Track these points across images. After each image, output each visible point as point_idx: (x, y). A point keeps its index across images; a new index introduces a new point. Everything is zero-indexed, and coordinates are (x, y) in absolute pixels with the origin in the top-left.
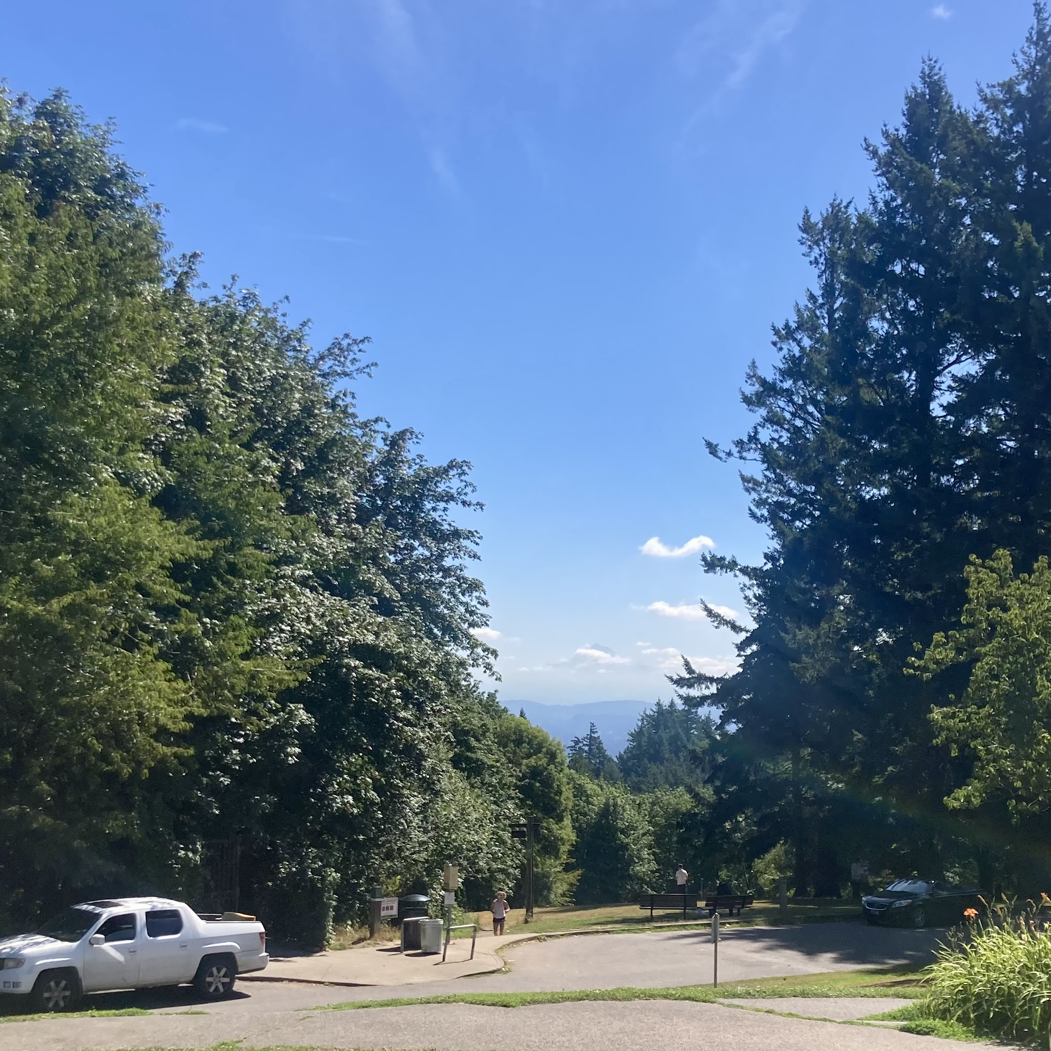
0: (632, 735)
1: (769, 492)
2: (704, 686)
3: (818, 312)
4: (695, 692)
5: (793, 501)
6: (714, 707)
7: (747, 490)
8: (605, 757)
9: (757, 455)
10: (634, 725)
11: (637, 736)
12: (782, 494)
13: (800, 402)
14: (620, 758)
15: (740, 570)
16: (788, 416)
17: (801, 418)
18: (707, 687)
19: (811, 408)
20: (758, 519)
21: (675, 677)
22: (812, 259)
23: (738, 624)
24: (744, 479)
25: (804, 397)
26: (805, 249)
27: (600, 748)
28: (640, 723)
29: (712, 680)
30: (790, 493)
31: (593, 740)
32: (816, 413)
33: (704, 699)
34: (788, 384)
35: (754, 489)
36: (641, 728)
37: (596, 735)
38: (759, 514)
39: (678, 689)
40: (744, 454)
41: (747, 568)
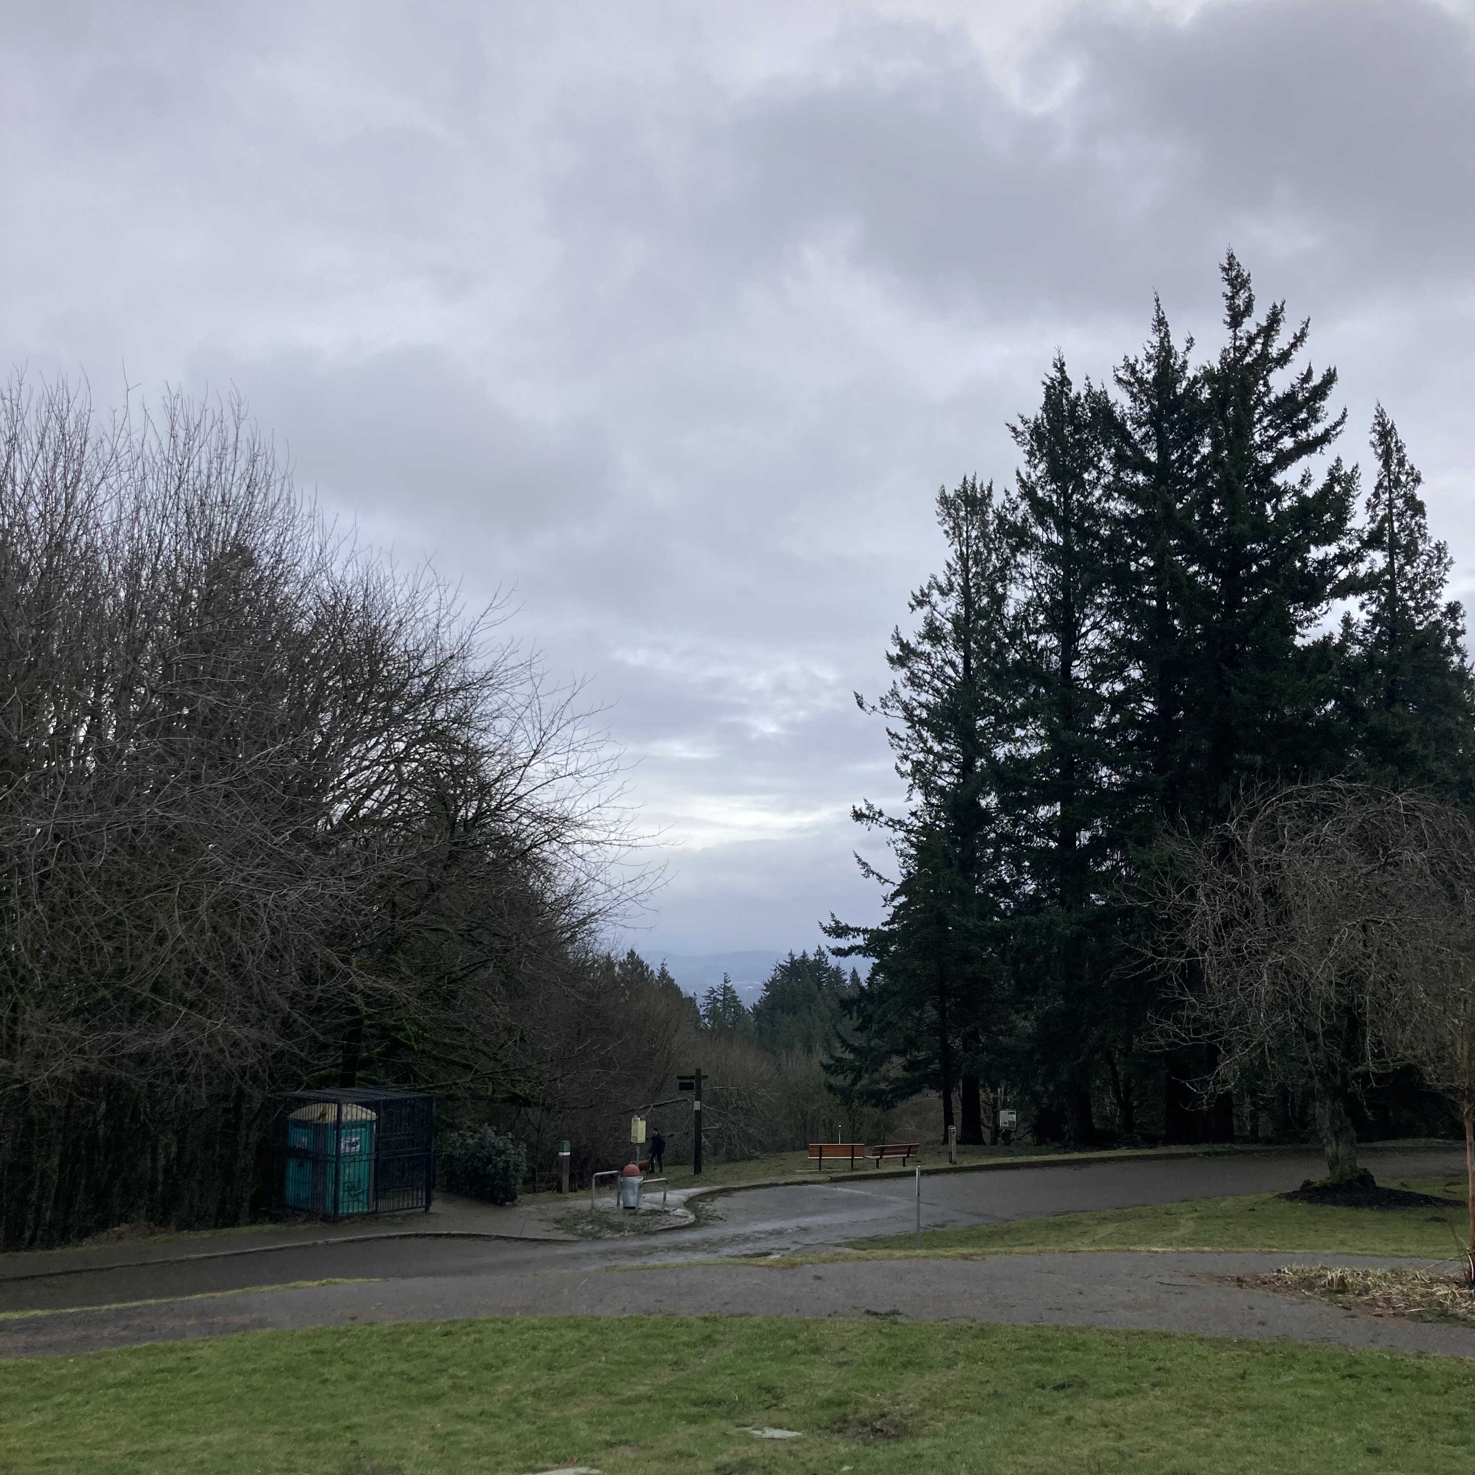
0: (766, 985)
1: (911, 748)
3: (953, 579)
4: (843, 942)
5: (931, 757)
6: (861, 956)
7: (892, 745)
8: (738, 1006)
9: (901, 714)
10: (768, 974)
11: (771, 986)
12: (922, 750)
13: (940, 663)
14: (755, 1008)
15: (886, 824)
16: (927, 677)
17: (938, 679)
18: (854, 937)
19: (949, 671)
20: (902, 775)
21: (824, 926)
23: (886, 876)
24: (889, 734)
25: (943, 660)
26: (940, 519)
27: (734, 998)
28: (773, 973)
29: (857, 930)
30: (930, 751)
31: (726, 989)
32: (954, 675)
33: (852, 949)
34: (926, 647)
35: (898, 745)
36: (774, 979)
37: (728, 985)
38: (903, 770)
40: (887, 710)
41: (891, 820)
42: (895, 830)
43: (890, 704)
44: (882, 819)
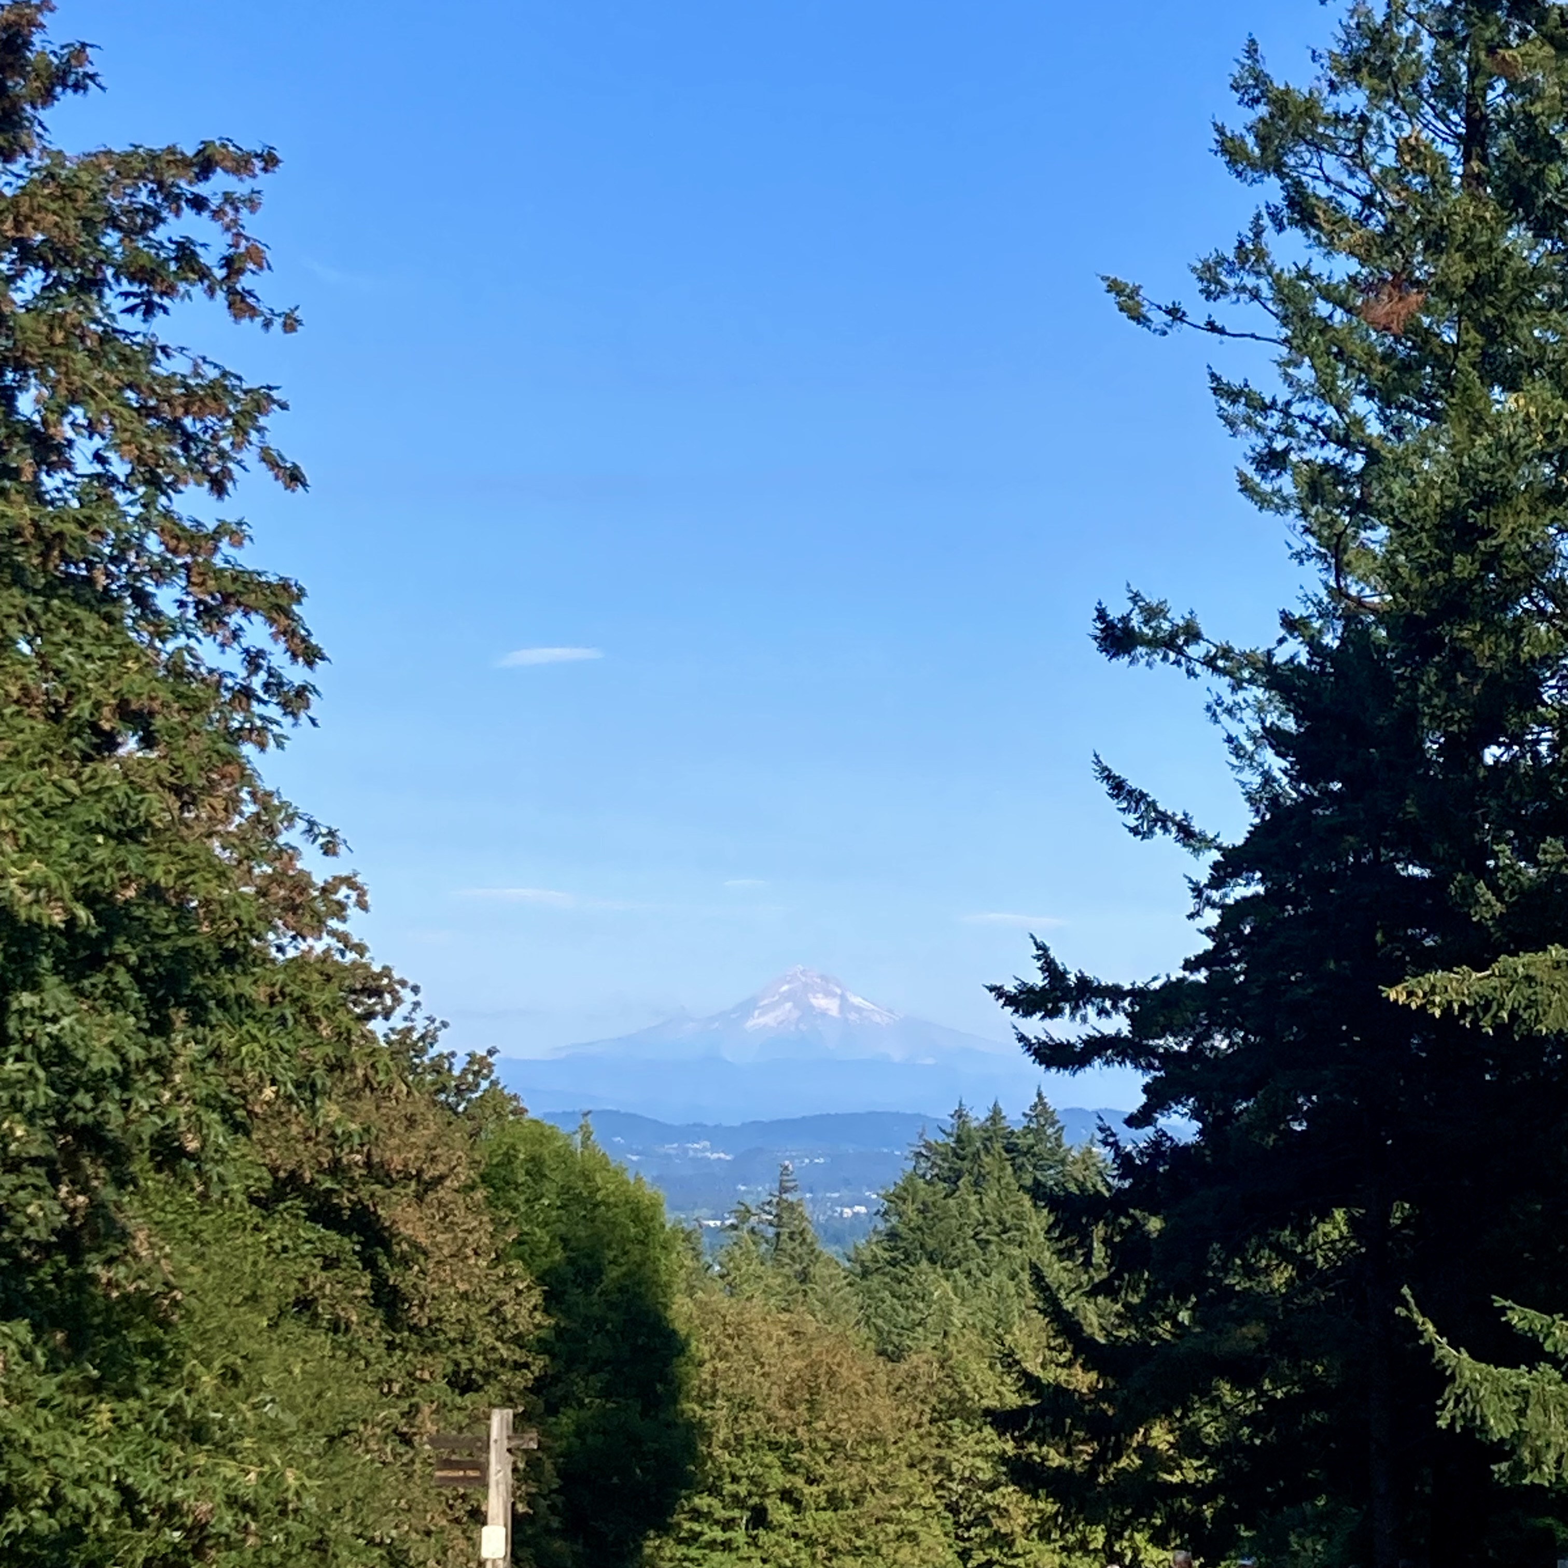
1: (1289, 433)
2: (1091, 1011)
7: (1229, 422)
15: (1209, 662)
18: (1102, 1012)
21: (1010, 987)
23: (1196, 827)
24: (1221, 389)
33: (1095, 1048)
35: (1248, 420)
39: (1017, 1020)
41: (1226, 652)
42: (1237, 686)
43: (1231, 282)
44: (1195, 651)
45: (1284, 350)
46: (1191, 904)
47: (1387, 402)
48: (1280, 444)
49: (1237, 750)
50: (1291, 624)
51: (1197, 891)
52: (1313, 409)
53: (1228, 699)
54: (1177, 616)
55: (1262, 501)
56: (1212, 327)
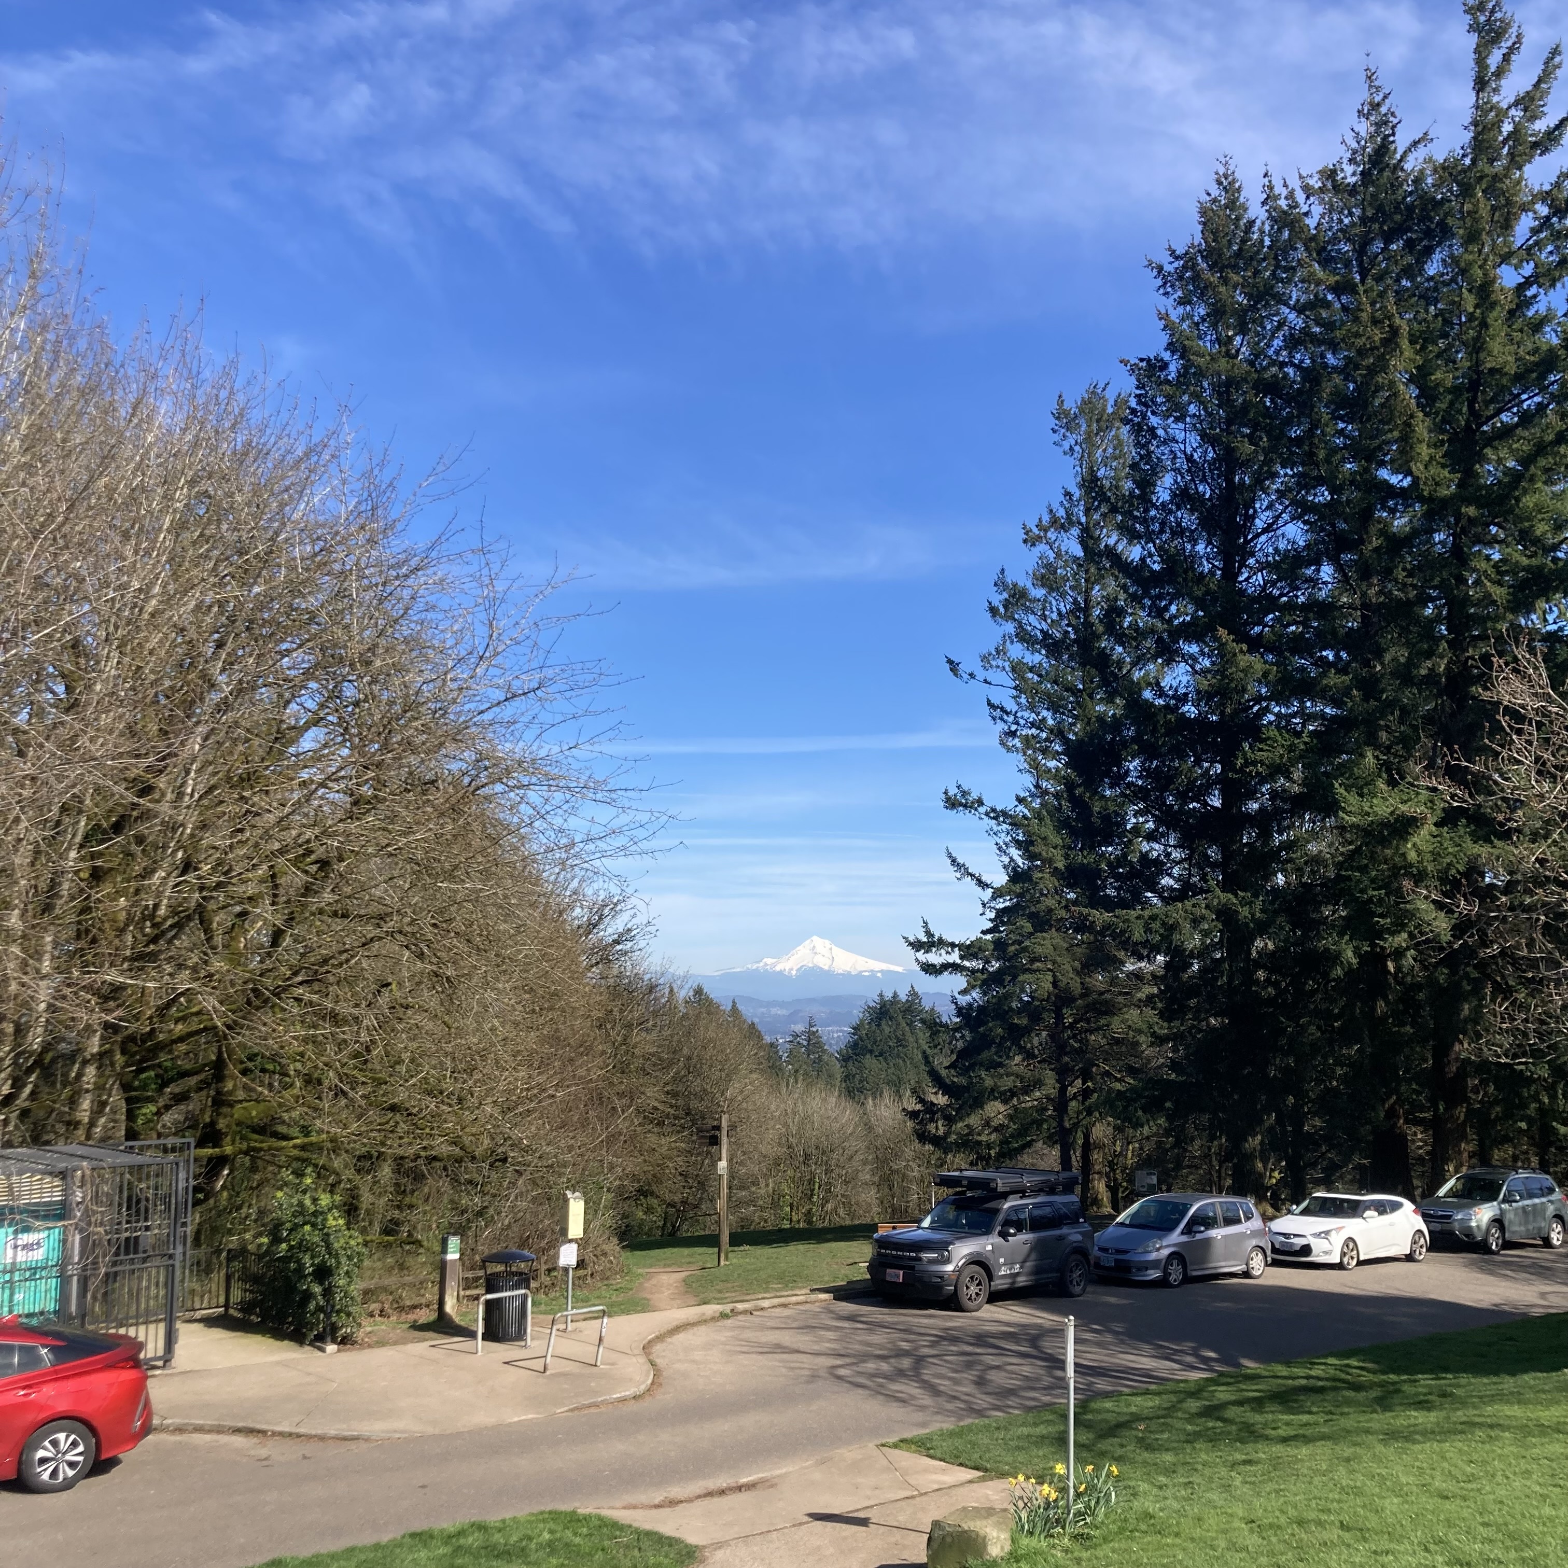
0: (853, 1028)
1: (1017, 723)
2: (943, 952)
4: (935, 958)
6: (953, 974)
7: (994, 719)
8: (823, 1051)
10: (855, 1018)
11: (859, 1029)
12: (1033, 725)
13: (1055, 616)
14: (841, 1052)
15: (987, 814)
18: (948, 952)
21: (912, 940)
22: (1067, 448)
23: (984, 879)
26: (1057, 437)
27: (819, 1043)
28: (861, 1015)
29: (953, 945)
31: (812, 1035)
33: (945, 967)
36: (862, 1022)
37: (814, 1029)
39: (915, 954)
41: (993, 810)
42: (998, 824)
43: (993, 663)
44: (982, 810)
45: (1014, 692)
46: (981, 910)
47: (1055, 713)
48: (1014, 728)
49: (1000, 849)
50: (1020, 800)
51: (984, 905)
52: (1026, 714)
53: (995, 828)
54: (975, 795)
55: (1009, 750)
56: (986, 682)
